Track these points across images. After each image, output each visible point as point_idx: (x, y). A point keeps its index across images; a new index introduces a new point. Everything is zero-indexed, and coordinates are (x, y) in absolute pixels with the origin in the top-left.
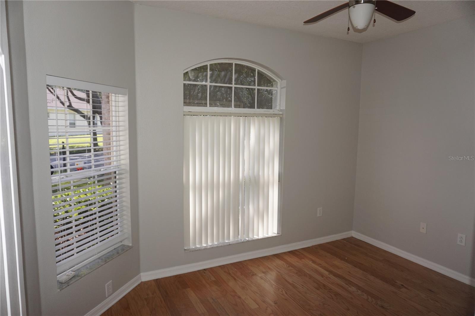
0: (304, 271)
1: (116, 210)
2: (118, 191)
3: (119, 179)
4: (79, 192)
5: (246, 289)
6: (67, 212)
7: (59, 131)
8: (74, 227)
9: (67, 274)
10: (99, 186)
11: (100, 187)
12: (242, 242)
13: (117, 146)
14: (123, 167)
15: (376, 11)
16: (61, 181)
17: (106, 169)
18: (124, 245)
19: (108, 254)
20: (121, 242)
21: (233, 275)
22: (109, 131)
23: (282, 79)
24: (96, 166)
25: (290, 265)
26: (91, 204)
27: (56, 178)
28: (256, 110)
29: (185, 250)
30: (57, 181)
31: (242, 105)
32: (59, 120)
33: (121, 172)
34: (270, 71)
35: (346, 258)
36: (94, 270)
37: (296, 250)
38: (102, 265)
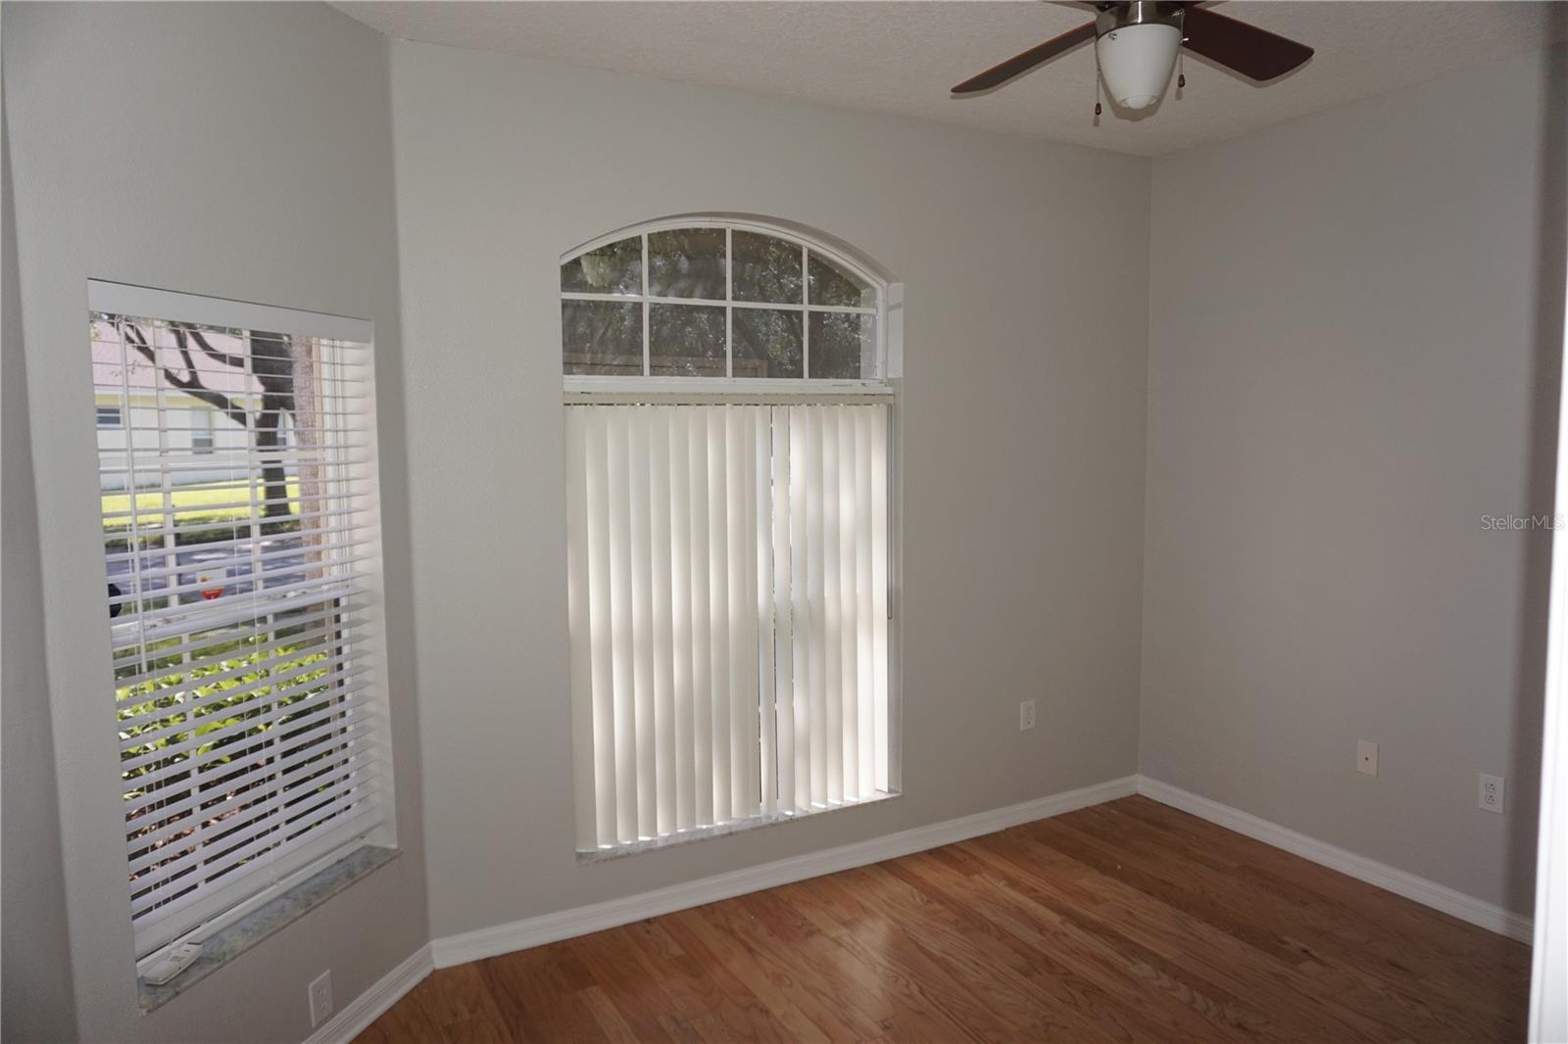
0: (980, 914)
1: (344, 730)
2: (346, 666)
3: (350, 624)
4: (215, 671)
5: (788, 983)
6: (172, 741)
7: (135, 468)
8: (195, 792)
9: (174, 953)
10: (285, 649)
11: (289, 652)
12: (773, 825)
13: (340, 514)
14: (362, 583)
15: (1185, 49)
16: (145, 637)
17: (304, 593)
18: (371, 849)
19: (317, 881)
20: (362, 837)
21: (743, 937)
22: (315, 463)
23: (889, 279)
24: (270, 582)
25: (933, 894)
26: (255, 713)
27: (129, 627)
28: (807, 384)
29: (580, 856)
30: (131, 637)
31: (765, 366)
32: (137, 429)
33: (355, 599)
34: (850, 254)
35: (1119, 867)
36: (265, 938)
37: (951, 846)
38: (296, 919)
